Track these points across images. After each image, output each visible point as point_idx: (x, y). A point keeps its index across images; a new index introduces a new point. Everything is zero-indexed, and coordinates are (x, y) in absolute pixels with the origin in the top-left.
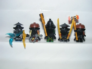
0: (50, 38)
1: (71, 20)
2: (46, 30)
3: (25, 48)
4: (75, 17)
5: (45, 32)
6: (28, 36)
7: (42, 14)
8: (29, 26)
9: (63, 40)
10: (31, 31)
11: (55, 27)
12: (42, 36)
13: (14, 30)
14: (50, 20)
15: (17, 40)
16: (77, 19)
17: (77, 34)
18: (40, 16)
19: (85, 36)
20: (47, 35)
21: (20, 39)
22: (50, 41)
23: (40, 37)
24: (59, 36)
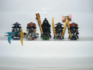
0: (46, 36)
1: (65, 19)
2: (42, 29)
3: (22, 45)
4: (68, 16)
5: (41, 30)
6: (25, 34)
7: (38, 14)
8: (27, 25)
9: (58, 38)
10: (28, 30)
11: (50, 26)
12: (38, 34)
13: (13, 29)
14: (46, 19)
15: (15, 39)
16: (70, 18)
17: (71, 31)
18: (36, 16)
19: (79, 34)
20: (42, 33)
21: (18, 38)
22: (46, 39)
23: (36, 36)
24: (54, 34)
